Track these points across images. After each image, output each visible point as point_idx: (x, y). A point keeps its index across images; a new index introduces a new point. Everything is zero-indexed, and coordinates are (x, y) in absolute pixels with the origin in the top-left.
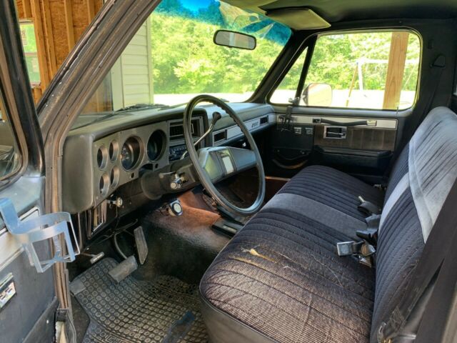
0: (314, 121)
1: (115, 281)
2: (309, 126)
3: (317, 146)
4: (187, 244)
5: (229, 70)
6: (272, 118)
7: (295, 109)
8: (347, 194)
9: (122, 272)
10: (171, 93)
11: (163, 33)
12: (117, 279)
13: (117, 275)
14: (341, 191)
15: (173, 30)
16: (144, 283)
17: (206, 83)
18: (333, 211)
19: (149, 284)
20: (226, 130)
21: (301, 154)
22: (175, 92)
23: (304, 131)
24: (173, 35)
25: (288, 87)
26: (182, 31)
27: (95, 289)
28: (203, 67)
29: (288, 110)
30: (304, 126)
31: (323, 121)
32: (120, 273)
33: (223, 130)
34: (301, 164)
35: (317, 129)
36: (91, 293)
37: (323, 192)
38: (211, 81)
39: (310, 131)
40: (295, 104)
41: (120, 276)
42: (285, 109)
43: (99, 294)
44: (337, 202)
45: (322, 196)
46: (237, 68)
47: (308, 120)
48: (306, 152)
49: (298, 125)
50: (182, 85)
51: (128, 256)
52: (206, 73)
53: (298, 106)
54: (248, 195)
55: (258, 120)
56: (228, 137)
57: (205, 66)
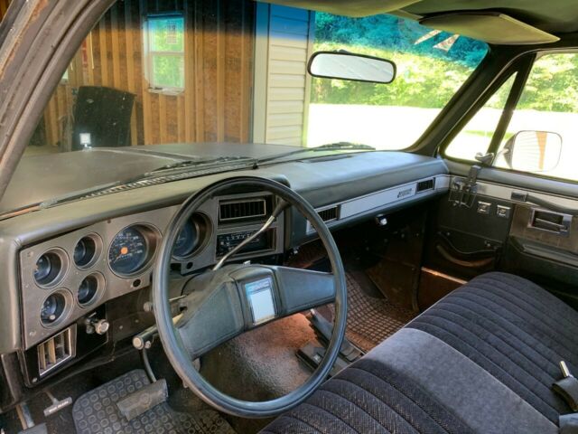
0: (514, 196)
1: (125, 417)
2: (504, 203)
3: (513, 238)
4: (250, 374)
5: (447, 78)
6: (441, 182)
7: (485, 172)
8: (541, 347)
9: (139, 404)
10: (363, 103)
11: (364, 25)
12: (127, 415)
13: (128, 409)
14: (531, 340)
15: (377, 20)
16: (182, 416)
17: (411, 92)
18: (495, 388)
19: (189, 419)
20: (339, 207)
21: (485, 247)
22: (369, 103)
23: (494, 208)
24: (375, 28)
25: (532, 105)
26: (388, 22)
27: (107, 416)
28: (409, 71)
29: (471, 172)
30: (495, 202)
31: (528, 198)
32: (135, 406)
33: (334, 206)
34: (482, 263)
35: (517, 210)
36: (98, 421)
37: (492, 337)
38: (418, 91)
39: (503, 210)
40: (486, 163)
41: (134, 410)
42: (468, 168)
43: (111, 425)
44: (512, 366)
45: (486, 347)
46: (460, 75)
47: (504, 193)
48: (493, 244)
49: (485, 199)
50: (379, 94)
51: (157, 378)
52: (412, 80)
53: (492, 167)
54: (395, 290)
55: (413, 186)
56: (341, 217)
57: (412, 71)
